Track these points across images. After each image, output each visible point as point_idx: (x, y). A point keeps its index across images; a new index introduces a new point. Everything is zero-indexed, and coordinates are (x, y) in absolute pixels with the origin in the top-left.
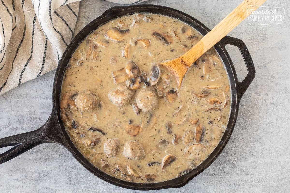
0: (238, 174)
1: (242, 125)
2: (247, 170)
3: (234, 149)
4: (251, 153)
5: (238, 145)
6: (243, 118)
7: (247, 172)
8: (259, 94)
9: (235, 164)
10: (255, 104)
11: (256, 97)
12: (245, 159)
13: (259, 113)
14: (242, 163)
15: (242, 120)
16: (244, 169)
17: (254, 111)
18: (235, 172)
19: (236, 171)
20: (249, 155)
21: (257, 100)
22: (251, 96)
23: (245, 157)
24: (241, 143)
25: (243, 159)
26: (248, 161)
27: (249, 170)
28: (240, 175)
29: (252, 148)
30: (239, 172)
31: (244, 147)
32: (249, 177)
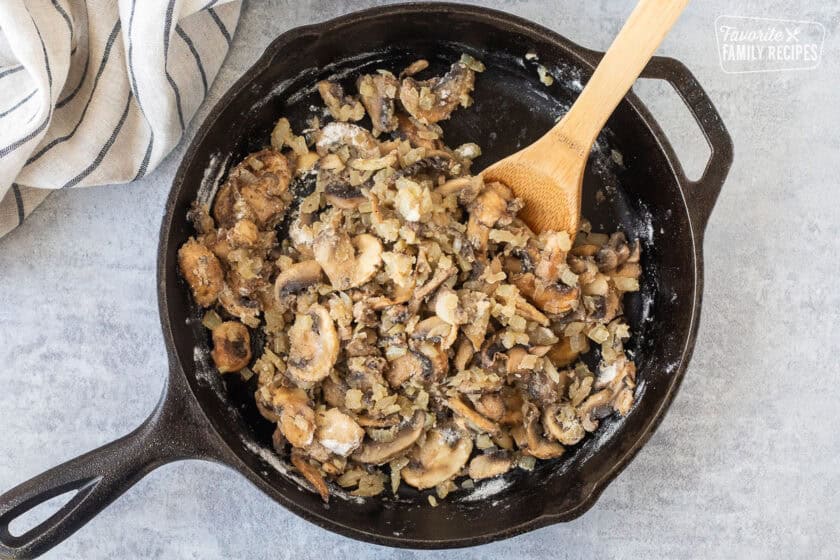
0: (700, 508)
1: (716, 363)
2: (728, 494)
3: (691, 434)
4: (741, 448)
5: (703, 422)
6: (721, 345)
7: (726, 502)
8: (770, 275)
9: (691, 479)
10: (757, 304)
11: (762, 284)
12: (721, 463)
13: (769, 330)
14: (713, 475)
15: (719, 352)
16: (717, 493)
17: (753, 324)
18: (692, 502)
19: (695, 496)
20: (733, 453)
21: (765, 294)
22: (746, 280)
23: (722, 458)
24: (713, 416)
25: (717, 464)
26: (731, 470)
27: (731, 495)
28: (706, 509)
29: (742, 434)
30: (704, 502)
31: (720, 430)
32: (732, 516)
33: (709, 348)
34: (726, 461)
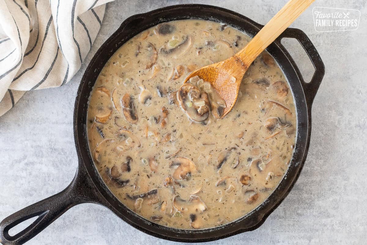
0: (315, 217)
1: (319, 153)
2: (327, 210)
3: (310, 185)
4: (332, 190)
5: (315, 179)
6: (321, 145)
7: (326, 213)
8: (341, 114)
9: (311, 204)
10: (336, 127)
11: (338, 118)
12: (323, 197)
13: (342, 138)
14: (320, 202)
15: (320, 148)
16: (322, 210)
17: (334, 135)
18: (312, 214)
19: (313, 212)
20: (329, 192)
21: (339, 122)
22: (331, 117)
23: (324, 195)
24: (319, 176)
25: (322, 197)
26: (328, 200)
27: (329, 210)
28: (318, 217)
29: (332, 184)
30: (317, 214)
31: (322, 182)
32: (329, 220)
33: (316, 147)
34: (325, 196)
